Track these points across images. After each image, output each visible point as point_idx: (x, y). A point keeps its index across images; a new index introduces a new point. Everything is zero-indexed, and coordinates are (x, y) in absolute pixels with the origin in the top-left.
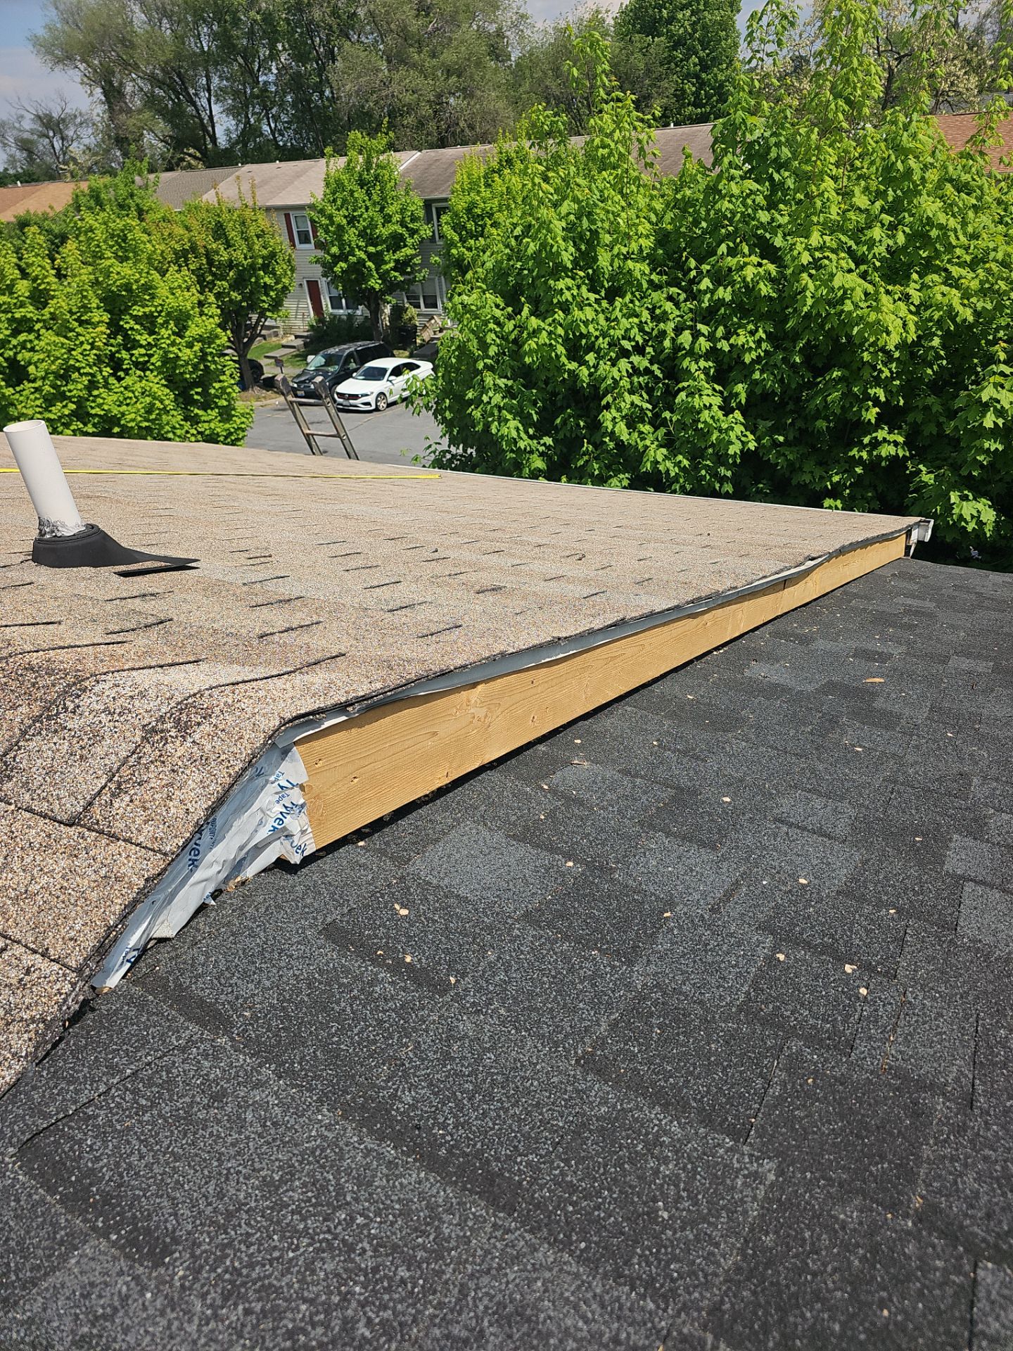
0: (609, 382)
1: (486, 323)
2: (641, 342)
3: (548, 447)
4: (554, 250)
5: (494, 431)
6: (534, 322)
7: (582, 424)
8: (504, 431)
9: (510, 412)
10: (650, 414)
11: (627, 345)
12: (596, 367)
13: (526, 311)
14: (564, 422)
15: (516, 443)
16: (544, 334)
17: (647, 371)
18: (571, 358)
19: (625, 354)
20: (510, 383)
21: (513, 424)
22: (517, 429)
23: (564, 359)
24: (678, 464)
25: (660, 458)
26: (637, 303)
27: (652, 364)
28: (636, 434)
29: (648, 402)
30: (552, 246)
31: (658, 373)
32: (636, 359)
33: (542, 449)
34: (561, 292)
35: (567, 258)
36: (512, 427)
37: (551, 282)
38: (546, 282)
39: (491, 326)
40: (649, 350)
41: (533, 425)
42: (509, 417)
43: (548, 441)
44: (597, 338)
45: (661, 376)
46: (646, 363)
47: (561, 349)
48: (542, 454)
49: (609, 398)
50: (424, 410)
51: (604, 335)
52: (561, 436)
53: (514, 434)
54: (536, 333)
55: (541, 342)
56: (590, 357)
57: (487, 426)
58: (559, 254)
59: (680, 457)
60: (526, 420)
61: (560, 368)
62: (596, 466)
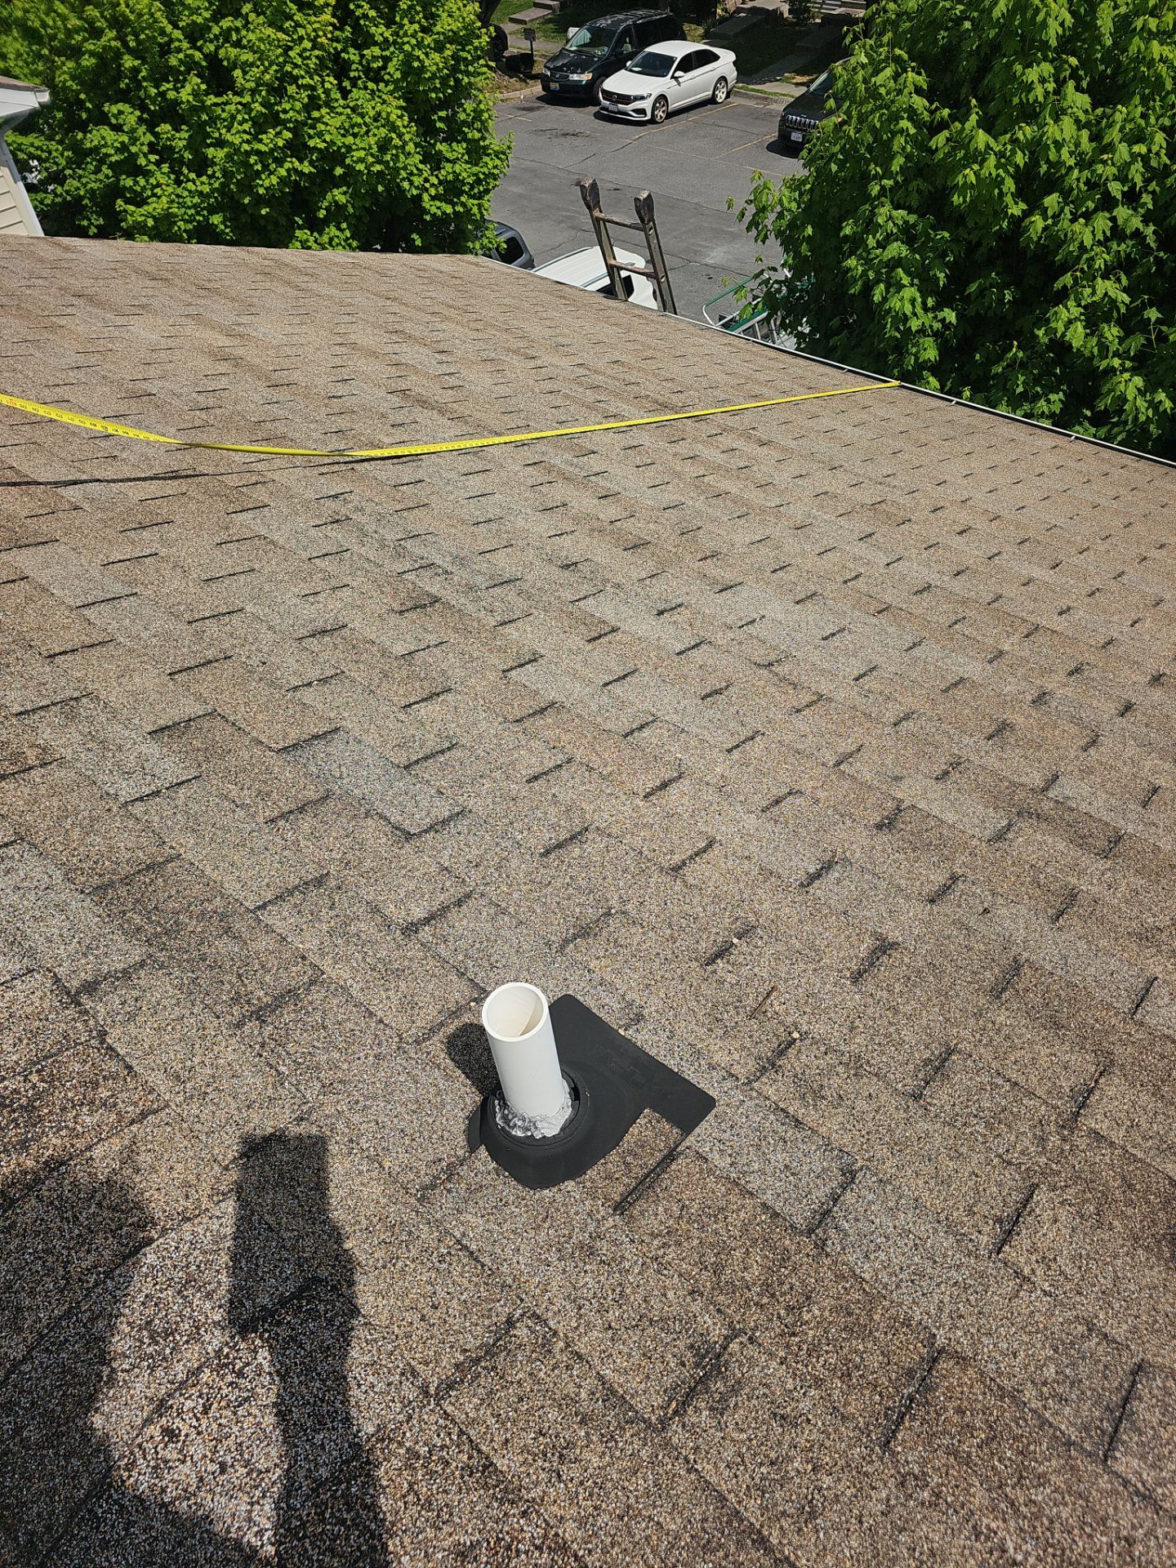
0: (1073, 248)
1: (896, 118)
2: (1139, 184)
3: (946, 325)
4: (1039, 18)
5: (877, 298)
6: (982, 138)
7: (1008, 297)
8: (895, 303)
9: (908, 273)
10: (1123, 310)
11: (1116, 189)
12: (1056, 217)
13: (974, 118)
14: (982, 292)
15: (906, 318)
16: (992, 160)
17: (1137, 234)
18: (1019, 194)
19: (1108, 203)
20: (912, 219)
21: (909, 292)
22: (913, 301)
23: (1009, 199)
24: (1155, 405)
25: (1131, 393)
26: (1152, 120)
27: (1146, 222)
28: (1095, 340)
29: (1125, 290)
30: (1037, 11)
31: (1151, 240)
32: (1122, 212)
33: (937, 326)
34: (1029, 88)
35: (1053, 32)
36: (906, 299)
37: (1018, 68)
38: (1009, 65)
39: (904, 124)
40: (1146, 199)
41: (935, 292)
42: (906, 280)
43: (951, 316)
44: (1070, 168)
45: (1153, 245)
46: (1136, 223)
47: (1010, 185)
48: (936, 334)
49: (1067, 279)
50: (772, 237)
51: (1083, 163)
52: (971, 311)
53: (908, 309)
54: (979, 157)
55: (984, 173)
56: (1052, 201)
57: (868, 288)
58: (1044, 24)
59: (1161, 396)
60: (926, 286)
61: (1001, 212)
62: (1021, 378)
